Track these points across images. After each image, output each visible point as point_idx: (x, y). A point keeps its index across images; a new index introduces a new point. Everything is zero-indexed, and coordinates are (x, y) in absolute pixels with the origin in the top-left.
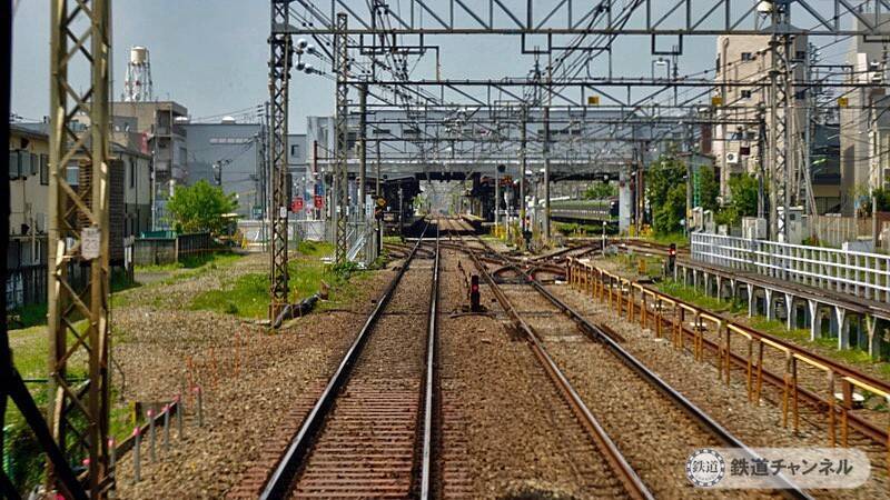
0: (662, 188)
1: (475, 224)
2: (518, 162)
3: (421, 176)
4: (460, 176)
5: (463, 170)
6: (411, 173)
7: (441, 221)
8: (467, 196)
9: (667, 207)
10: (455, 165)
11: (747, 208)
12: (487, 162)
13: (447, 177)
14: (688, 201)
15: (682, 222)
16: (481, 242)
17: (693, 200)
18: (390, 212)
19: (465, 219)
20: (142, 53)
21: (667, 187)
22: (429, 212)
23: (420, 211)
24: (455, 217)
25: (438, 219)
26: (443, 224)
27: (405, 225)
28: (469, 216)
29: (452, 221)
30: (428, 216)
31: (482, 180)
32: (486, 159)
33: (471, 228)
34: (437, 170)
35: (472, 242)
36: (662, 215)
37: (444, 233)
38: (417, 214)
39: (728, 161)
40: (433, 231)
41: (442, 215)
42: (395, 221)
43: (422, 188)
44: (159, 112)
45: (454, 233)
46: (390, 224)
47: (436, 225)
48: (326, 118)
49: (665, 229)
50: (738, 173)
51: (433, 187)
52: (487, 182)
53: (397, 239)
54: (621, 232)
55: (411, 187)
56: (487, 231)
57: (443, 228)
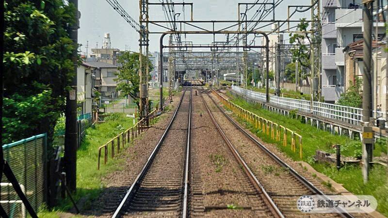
1: (202, 82)
7: (192, 81)
19: (200, 81)
20: (108, 35)
26: (193, 83)
27: (183, 83)
29: (196, 81)
30: (188, 79)
37: (193, 85)
38: (185, 79)
40: (190, 85)
41: (193, 79)
44: (114, 52)
45: (195, 85)
47: (190, 83)
53: (181, 87)
57: (192, 84)
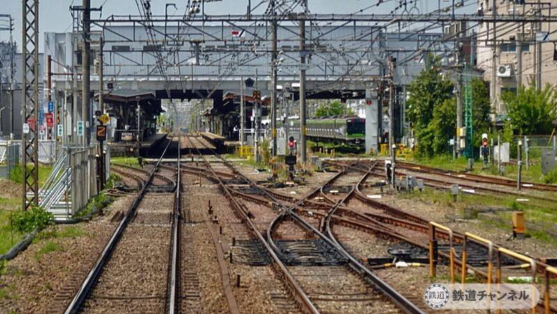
0: (427, 104)
1: (215, 142)
2: (268, 78)
3: (162, 94)
4: (201, 94)
5: (205, 87)
6: (151, 90)
7: (182, 139)
8: (207, 115)
9: (433, 125)
10: (197, 82)
11: (524, 126)
12: (230, 79)
13: (189, 95)
14: (458, 119)
15: (452, 142)
16: (226, 164)
17: (463, 118)
18: (129, 131)
19: (204, 137)
21: (431, 103)
22: (171, 131)
23: (163, 129)
24: (195, 134)
25: (179, 136)
26: (184, 143)
27: (144, 145)
28: (207, 133)
29: (191, 138)
30: (171, 134)
31: (224, 97)
32: (229, 76)
33: (211, 146)
34: (179, 88)
35: (217, 164)
36: (428, 133)
37: (185, 152)
38: (160, 132)
39: (499, 74)
40: (174, 150)
41: (182, 133)
42: (134, 140)
43: (163, 108)
45: (195, 151)
46: (128, 144)
47: (177, 143)
48: (65, 34)
49: (430, 149)
50: (510, 87)
51: (174, 106)
52: (231, 100)
53: (134, 160)
54: (368, 152)
55: (151, 105)
56: (231, 150)
57: (184, 147)
